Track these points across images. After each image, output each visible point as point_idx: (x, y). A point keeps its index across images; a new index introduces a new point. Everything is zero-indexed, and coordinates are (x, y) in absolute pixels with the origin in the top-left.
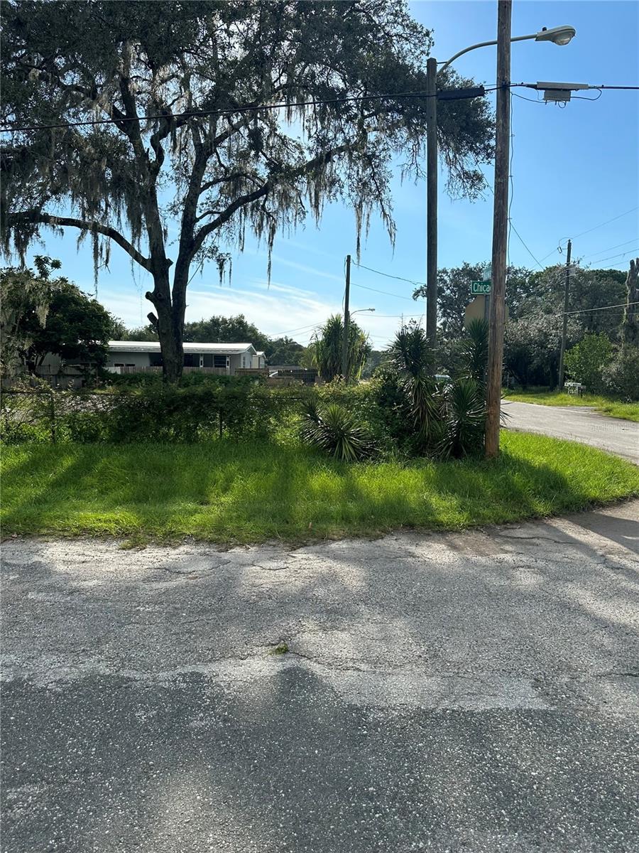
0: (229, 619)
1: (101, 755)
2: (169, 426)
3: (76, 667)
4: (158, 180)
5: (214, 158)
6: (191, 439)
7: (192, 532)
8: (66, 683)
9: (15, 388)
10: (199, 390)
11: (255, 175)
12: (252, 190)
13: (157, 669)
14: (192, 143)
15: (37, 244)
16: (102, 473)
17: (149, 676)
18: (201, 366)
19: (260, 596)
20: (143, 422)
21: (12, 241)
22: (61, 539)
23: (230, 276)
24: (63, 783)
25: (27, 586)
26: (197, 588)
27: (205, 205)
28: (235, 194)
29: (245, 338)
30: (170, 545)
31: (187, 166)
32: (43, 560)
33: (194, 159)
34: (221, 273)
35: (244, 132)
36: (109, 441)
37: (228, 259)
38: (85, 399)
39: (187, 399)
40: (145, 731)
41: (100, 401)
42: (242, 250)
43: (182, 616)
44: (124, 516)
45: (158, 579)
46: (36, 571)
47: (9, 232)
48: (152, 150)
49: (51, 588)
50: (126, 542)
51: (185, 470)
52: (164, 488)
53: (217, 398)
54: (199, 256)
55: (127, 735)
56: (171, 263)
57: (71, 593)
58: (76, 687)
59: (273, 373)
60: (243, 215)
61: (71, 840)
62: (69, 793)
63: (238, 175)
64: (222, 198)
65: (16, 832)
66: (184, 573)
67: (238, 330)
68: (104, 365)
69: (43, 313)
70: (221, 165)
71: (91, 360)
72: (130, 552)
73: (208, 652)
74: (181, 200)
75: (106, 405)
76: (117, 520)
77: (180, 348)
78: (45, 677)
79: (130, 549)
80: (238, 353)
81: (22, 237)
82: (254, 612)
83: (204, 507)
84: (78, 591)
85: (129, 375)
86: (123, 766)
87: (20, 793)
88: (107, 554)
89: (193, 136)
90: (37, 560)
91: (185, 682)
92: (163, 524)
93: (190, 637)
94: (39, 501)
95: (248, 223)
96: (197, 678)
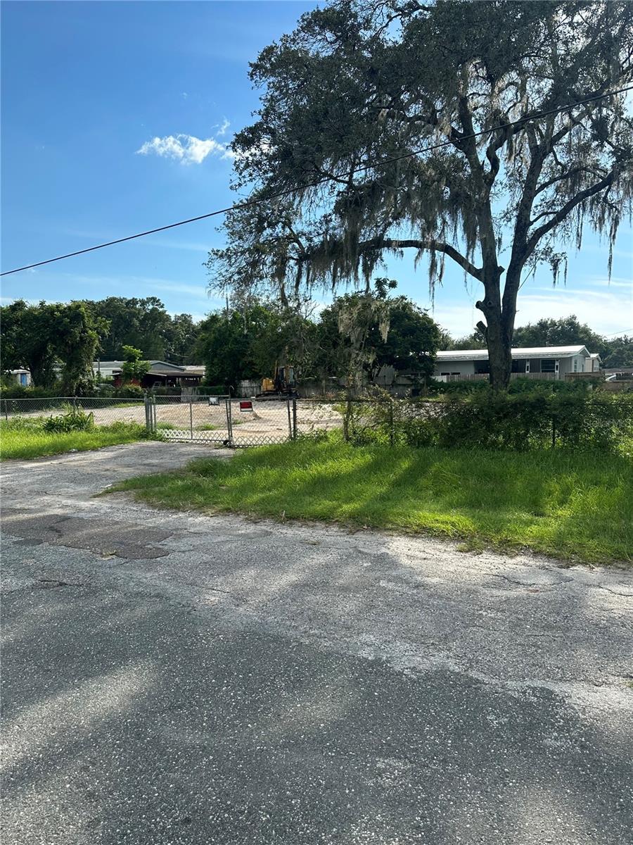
0: (577, 640)
1: (456, 748)
2: (498, 433)
3: (427, 659)
4: (492, 190)
5: (551, 157)
6: (521, 446)
7: (529, 543)
8: (420, 672)
9: (361, 397)
10: (531, 396)
11: (596, 166)
12: (592, 183)
13: (505, 676)
14: (527, 146)
15: (381, 268)
16: (436, 476)
17: (497, 681)
18: (527, 372)
19: (611, 620)
20: (472, 429)
21: (360, 268)
22: (404, 535)
23: (565, 275)
24: (424, 766)
25: (378, 574)
26: (539, 602)
27: (539, 207)
28: (572, 190)
29: (575, 340)
30: (507, 554)
31: (521, 171)
32: (390, 553)
33: (529, 162)
34: (555, 274)
35: (587, 123)
36: (441, 446)
37: (563, 258)
38: (419, 407)
39: (516, 406)
40: (498, 736)
41: (432, 408)
42: (579, 248)
43: (526, 628)
44: (459, 519)
45: (497, 586)
46: (384, 561)
47: (359, 260)
48: (487, 161)
49: (398, 579)
50: (463, 545)
51: (516, 479)
52: (496, 494)
53: (550, 405)
54: (531, 259)
55: (480, 736)
56: (503, 270)
57: (417, 587)
58: (428, 677)
59: (611, 376)
60: (581, 211)
61: (435, 823)
62: (431, 777)
63: (577, 171)
64: (558, 197)
65: (386, 800)
66: (524, 584)
67: (570, 332)
68: (432, 375)
69: (385, 330)
70: (558, 163)
71: (420, 370)
72: (467, 555)
73: (557, 670)
74: (515, 205)
75: (438, 413)
76: (453, 522)
77: (509, 354)
78: (401, 662)
79: (467, 552)
80: (569, 356)
81: (369, 263)
82: (606, 638)
83: (541, 519)
84: (423, 586)
85: (455, 383)
86: (479, 766)
87: (387, 764)
88: (445, 554)
89: (529, 139)
90: (384, 551)
91: (535, 696)
92: (498, 531)
93: (536, 651)
94: (383, 498)
95: (587, 218)
96: (548, 695)
